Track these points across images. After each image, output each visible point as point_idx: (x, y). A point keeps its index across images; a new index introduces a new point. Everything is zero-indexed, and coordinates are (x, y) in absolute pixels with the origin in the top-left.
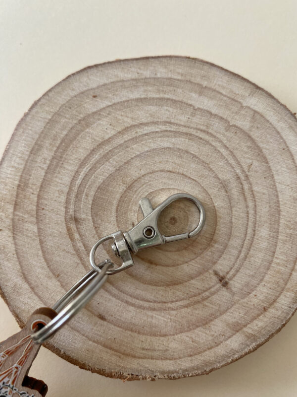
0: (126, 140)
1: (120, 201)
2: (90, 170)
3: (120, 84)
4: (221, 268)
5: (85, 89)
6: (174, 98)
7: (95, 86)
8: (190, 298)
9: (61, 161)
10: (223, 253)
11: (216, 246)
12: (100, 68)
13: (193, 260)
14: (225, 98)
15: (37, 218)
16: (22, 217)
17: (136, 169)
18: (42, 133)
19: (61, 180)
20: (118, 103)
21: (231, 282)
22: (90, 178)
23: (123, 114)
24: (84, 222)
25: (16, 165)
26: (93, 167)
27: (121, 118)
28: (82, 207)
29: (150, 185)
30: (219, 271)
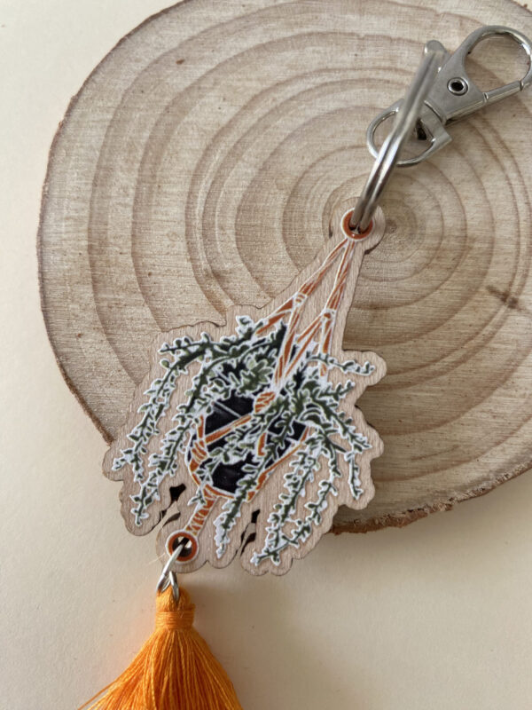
0: (260, 116)
1: (284, 221)
2: (213, 183)
3: (218, 30)
4: (497, 279)
5: (158, 54)
6: (320, 30)
7: (175, 45)
8: (463, 344)
9: (155, 183)
10: (491, 254)
11: (477, 245)
12: (174, 14)
13: (446, 280)
14: (405, 10)
15: (143, 294)
16: (115, 299)
17: (294, 159)
18: (104, 145)
19: (166, 215)
20: (226, 62)
21: (522, 297)
22: (217, 198)
23: (240, 77)
24: (232, 275)
25: (73, 214)
26: (216, 178)
27: (239, 84)
28: (219, 250)
29: (329, 178)
30: (495, 285)
